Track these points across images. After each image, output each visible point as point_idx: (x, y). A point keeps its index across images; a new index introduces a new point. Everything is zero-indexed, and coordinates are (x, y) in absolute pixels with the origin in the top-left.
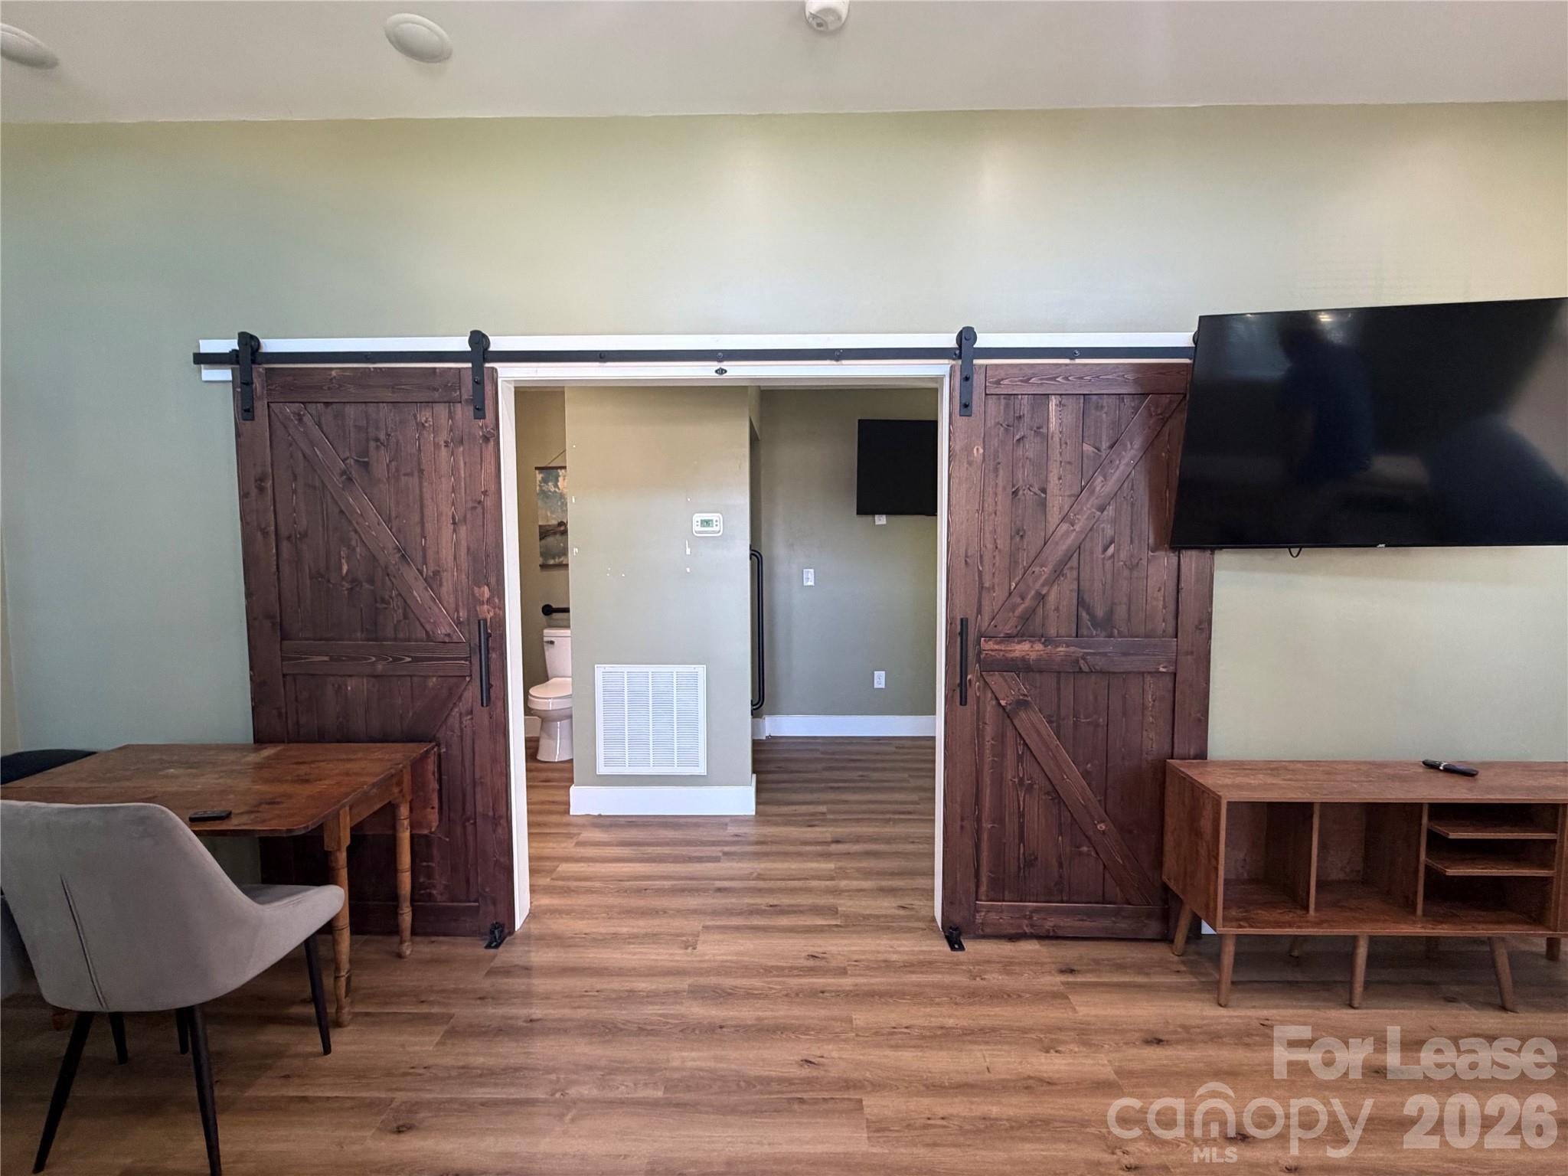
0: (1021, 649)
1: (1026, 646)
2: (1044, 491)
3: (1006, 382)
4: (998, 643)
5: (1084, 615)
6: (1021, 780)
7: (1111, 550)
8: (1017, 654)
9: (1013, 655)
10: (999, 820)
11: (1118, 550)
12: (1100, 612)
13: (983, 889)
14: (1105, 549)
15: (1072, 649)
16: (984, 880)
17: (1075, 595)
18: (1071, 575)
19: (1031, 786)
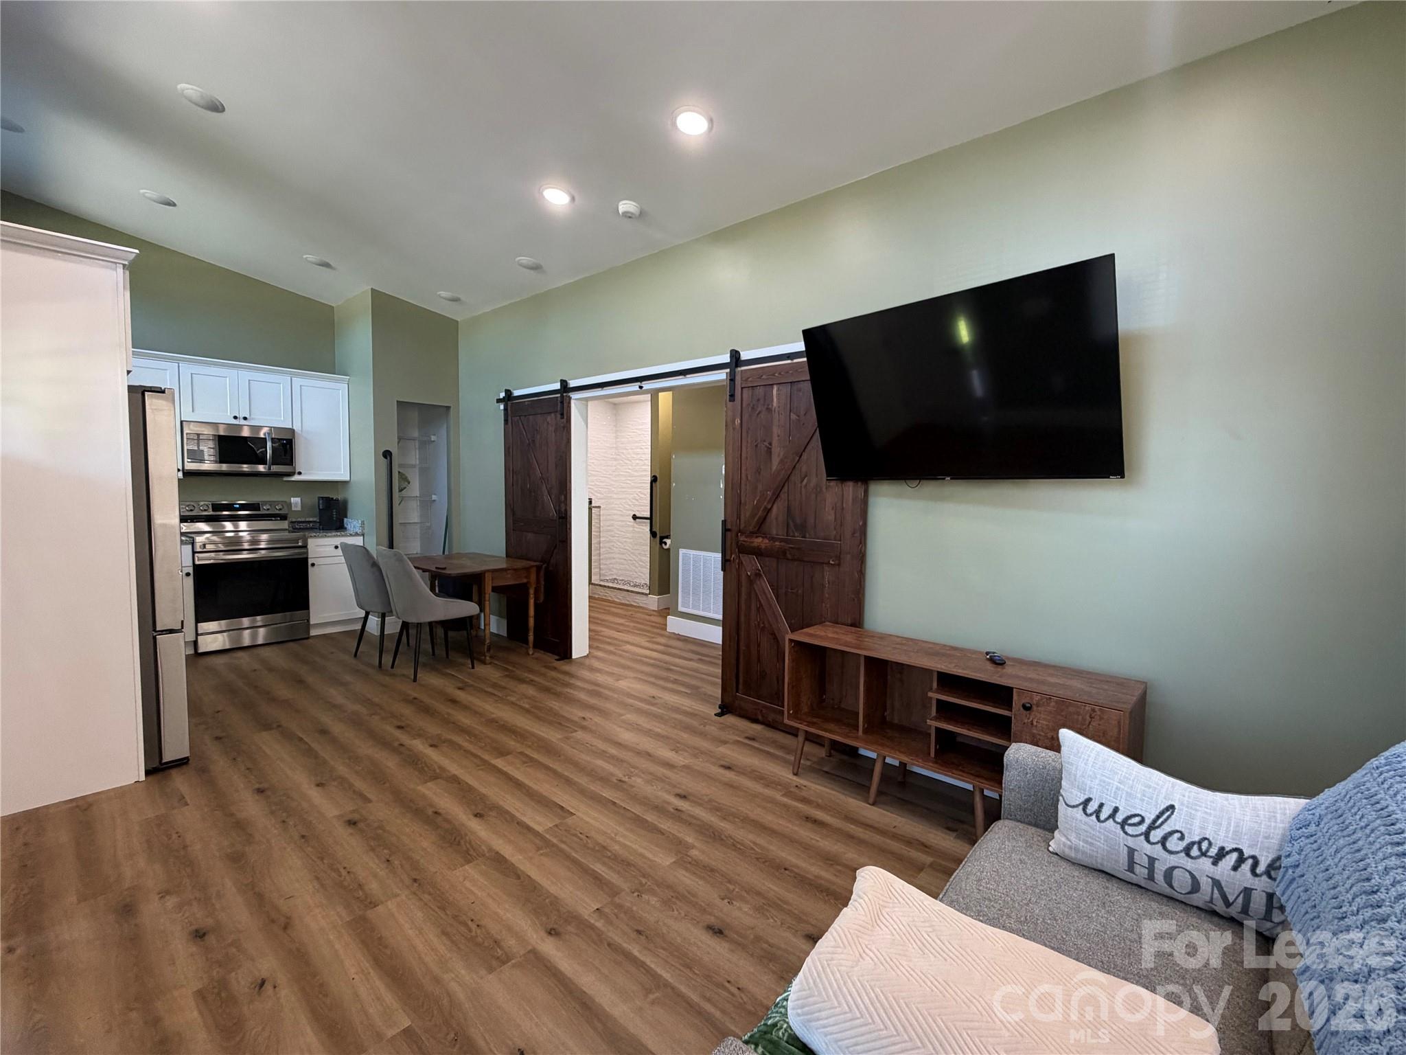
0: (758, 541)
1: (760, 540)
2: (770, 444)
3: (750, 379)
4: (746, 537)
5: (791, 524)
6: (759, 625)
7: (805, 481)
8: (755, 544)
9: (753, 545)
10: (748, 646)
11: (809, 481)
12: (798, 521)
13: (741, 687)
14: (802, 481)
15: (782, 544)
16: (741, 681)
17: (786, 509)
18: (783, 496)
19: (764, 627)
